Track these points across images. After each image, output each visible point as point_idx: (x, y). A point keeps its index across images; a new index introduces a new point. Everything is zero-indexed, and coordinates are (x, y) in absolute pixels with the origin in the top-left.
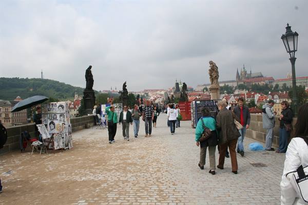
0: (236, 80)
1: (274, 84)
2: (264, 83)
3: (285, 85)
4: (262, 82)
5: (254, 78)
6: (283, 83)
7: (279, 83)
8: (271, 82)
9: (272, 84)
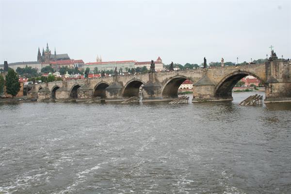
0: (37, 61)
1: (85, 68)
2: (73, 66)
3: (96, 69)
4: (71, 65)
5: (59, 59)
6: (95, 66)
7: (89, 67)
8: (81, 66)
9: (82, 67)
